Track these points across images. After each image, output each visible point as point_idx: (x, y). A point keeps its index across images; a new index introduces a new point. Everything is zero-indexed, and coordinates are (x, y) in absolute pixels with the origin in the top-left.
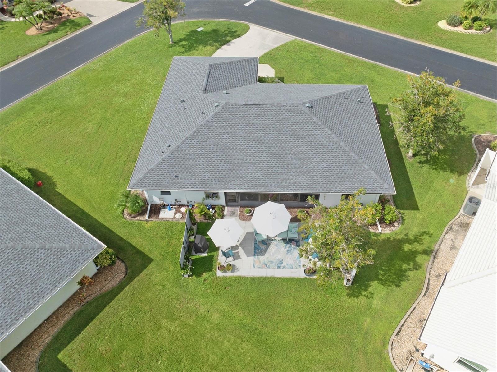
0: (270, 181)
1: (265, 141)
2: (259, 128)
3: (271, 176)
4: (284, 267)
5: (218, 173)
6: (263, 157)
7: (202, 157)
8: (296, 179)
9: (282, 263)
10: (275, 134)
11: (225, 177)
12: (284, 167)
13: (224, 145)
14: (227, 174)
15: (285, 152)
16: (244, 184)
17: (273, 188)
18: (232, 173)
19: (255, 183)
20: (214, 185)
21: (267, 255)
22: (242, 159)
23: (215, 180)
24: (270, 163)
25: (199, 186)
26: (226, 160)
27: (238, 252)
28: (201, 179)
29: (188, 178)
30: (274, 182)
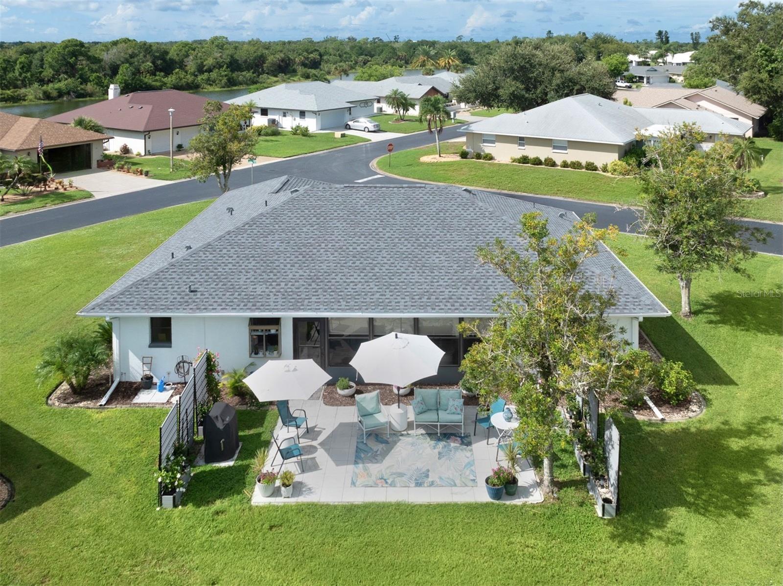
0: (395, 296)
1: (384, 235)
2: (372, 217)
3: (398, 287)
4: (432, 484)
5: (283, 284)
6: (380, 258)
7: (254, 260)
8: (450, 292)
9: (427, 476)
10: (405, 225)
11: (297, 290)
12: (424, 272)
13: (303, 241)
14: (303, 285)
15: (425, 250)
16: (339, 302)
17: (402, 307)
18: (313, 284)
19: (362, 300)
20: (271, 303)
21: (388, 461)
22: (338, 261)
23: (275, 295)
24: (396, 266)
25: (238, 305)
26: (304, 263)
27: (314, 458)
28: (245, 295)
29: (217, 293)
30: (403, 297)
